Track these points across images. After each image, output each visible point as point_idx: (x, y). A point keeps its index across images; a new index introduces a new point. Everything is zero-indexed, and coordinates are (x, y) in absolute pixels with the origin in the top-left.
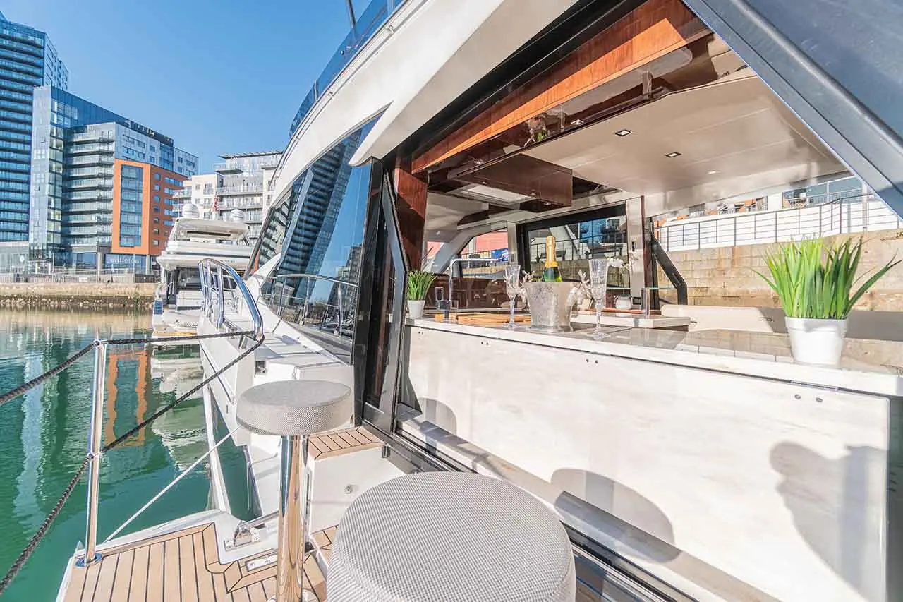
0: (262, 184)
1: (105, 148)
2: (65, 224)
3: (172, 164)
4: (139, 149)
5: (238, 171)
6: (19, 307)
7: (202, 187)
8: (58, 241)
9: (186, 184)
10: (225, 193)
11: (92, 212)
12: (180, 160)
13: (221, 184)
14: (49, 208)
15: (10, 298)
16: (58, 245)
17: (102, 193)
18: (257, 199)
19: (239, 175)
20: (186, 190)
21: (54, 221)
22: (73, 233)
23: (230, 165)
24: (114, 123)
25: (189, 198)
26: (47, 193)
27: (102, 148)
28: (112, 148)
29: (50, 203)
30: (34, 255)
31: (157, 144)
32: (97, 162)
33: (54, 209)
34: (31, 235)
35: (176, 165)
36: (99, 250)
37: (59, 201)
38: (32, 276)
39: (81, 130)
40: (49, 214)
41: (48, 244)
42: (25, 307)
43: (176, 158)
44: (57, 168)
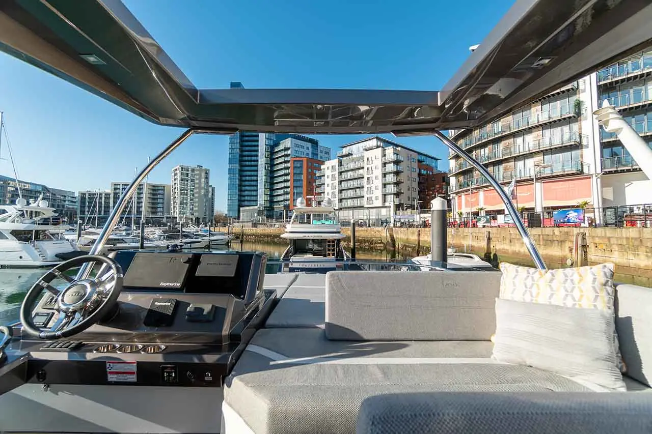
0: (363, 161)
1: (286, 153)
2: (272, 196)
3: (317, 155)
4: (301, 150)
5: (350, 154)
6: (253, 241)
7: (330, 168)
8: (268, 205)
9: (322, 167)
10: (343, 170)
11: (281, 188)
12: (321, 152)
13: (341, 164)
14: (265, 188)
15: (250, 235)
16: (268, 207)
17: (286, 178)
18: (361, 171)
19: (350, 157)
20: (322, 170)
21: (267, 194)
22: (275, 200)
23: (345, 151)
24: (290, 138)
25: (324, 176)
26: (264, 180)
27: (285, 153)
28: (289, 152)
29: (265, 185)
30: (260, 213)
31: (309, 145)
32: (283, 161)
33: (267, 188)
34: (258, 202)
35: (320, 155)
36: (285, 209)
37: (268, 184)
38: (258, 224)
39: (277, 144)
40: (265, 191)
41: (265, 207)
42: (255, 241)
43: (319, 151)
44: (268, 167)
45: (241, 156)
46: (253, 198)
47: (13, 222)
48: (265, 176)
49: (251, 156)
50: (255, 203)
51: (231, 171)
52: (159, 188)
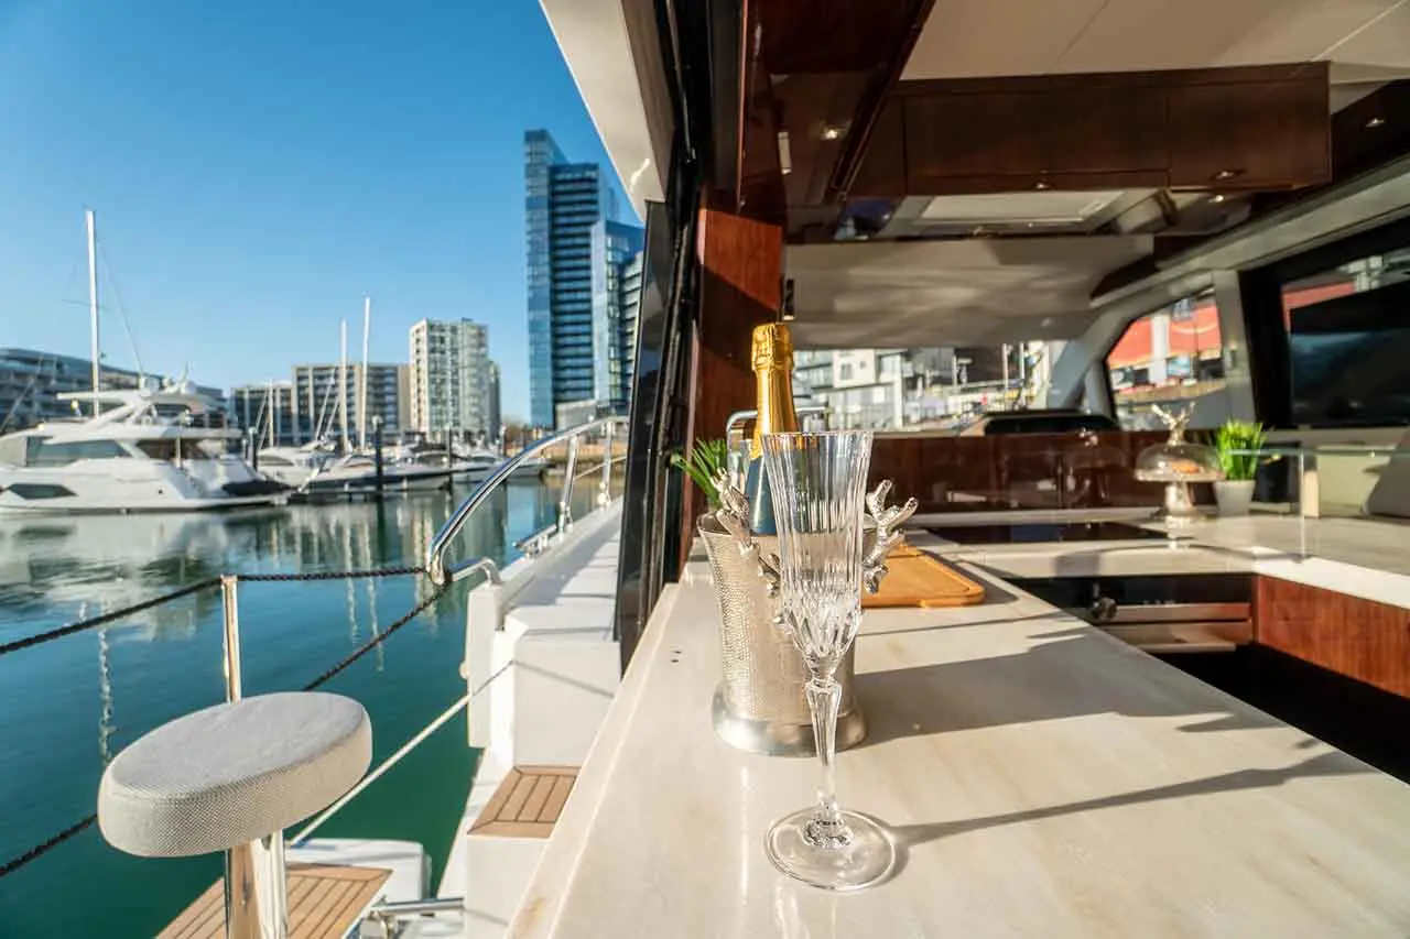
8: (619, 396)
14: (610, 359)
16: (618, 400)
21: (615, 373)
26: (606, 342)
29: (609, 353)
30: (600, 413)
33: (614, 359)
34: (597, 392)
37: (616, 349)
38: (599, 437)
40: (610, 366)
41: (611, 399)
44: (614, 311)
45: (554, 292)
46: (583, 383)
47: (138, 422)
48: (609, 331)
49: (576, 291)
50: (588, 393)
51: (534, 327)
52: (387, 371)
